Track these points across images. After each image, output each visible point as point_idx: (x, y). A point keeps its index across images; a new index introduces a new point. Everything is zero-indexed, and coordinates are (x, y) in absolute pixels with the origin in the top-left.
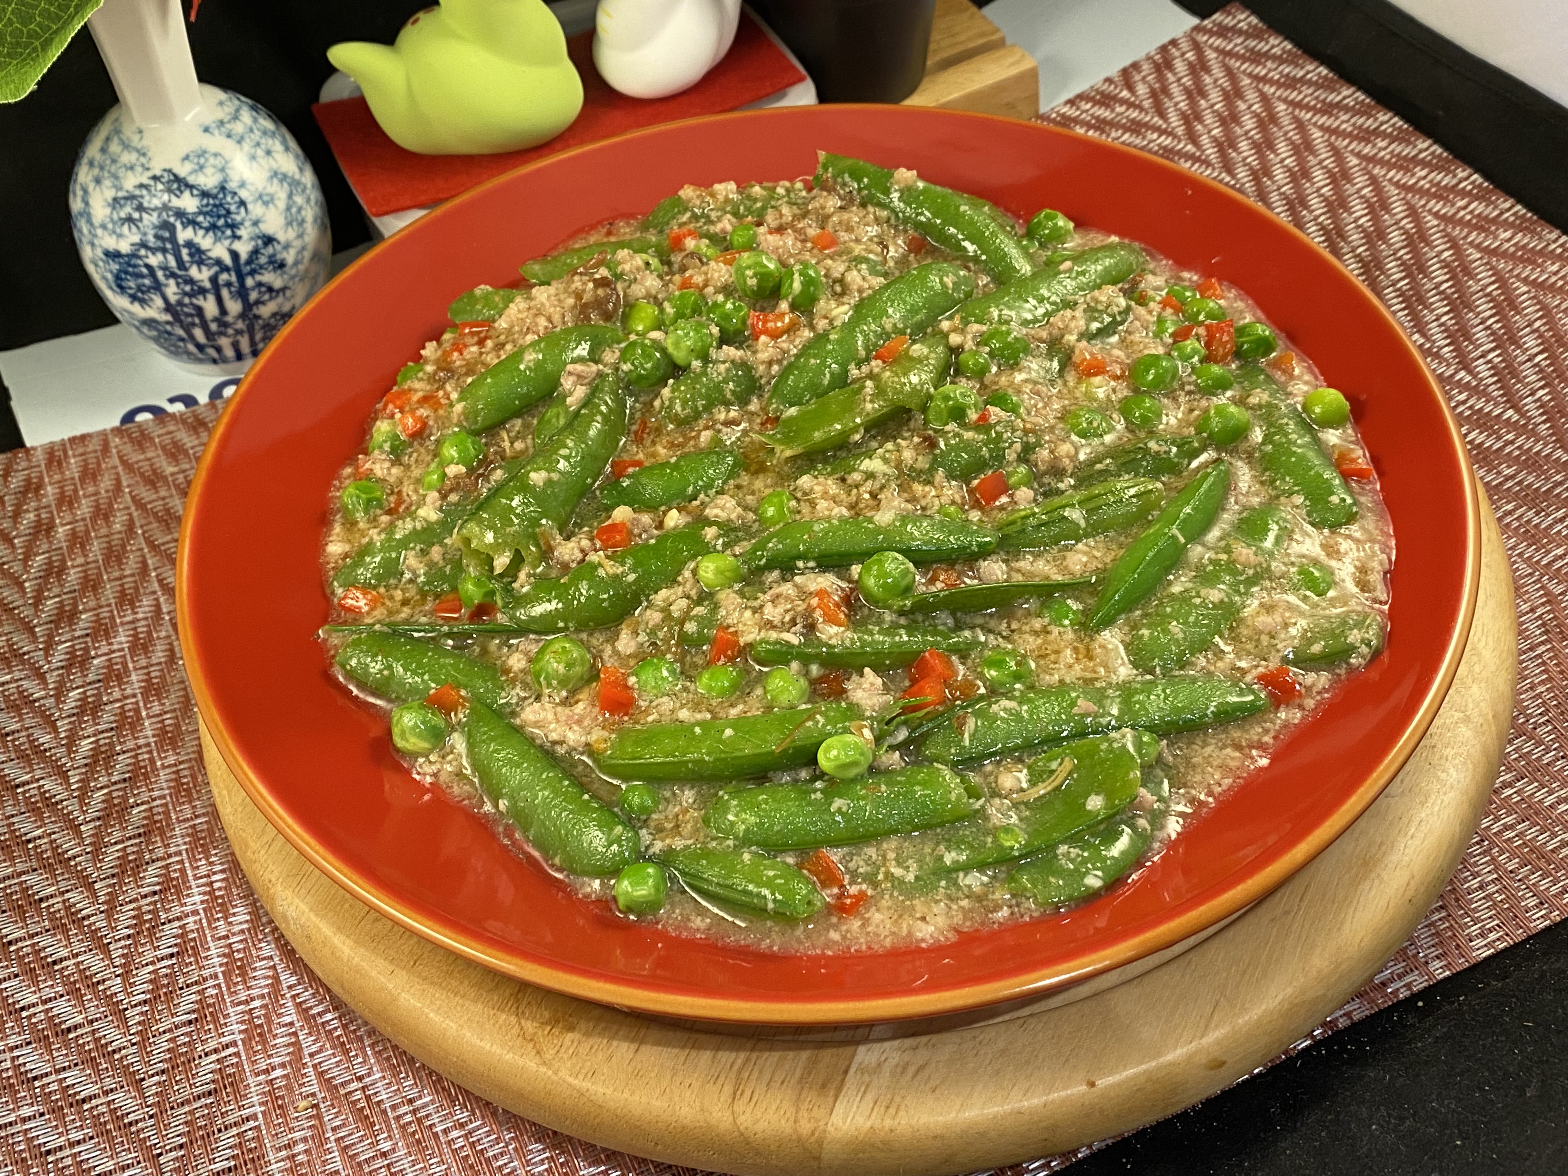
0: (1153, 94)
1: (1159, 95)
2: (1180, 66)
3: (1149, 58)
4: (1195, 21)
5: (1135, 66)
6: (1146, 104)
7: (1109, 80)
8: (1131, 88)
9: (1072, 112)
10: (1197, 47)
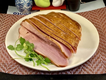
0: (98, 12)
1: (99, 12)
2: (102, 10)
3: (100, 9)
4: (105, 7)
5: (98, 9)
6: (97, 12)
7: (96, 10)
8: (97, 11)
9: (92, 11)
10: (104, 9)
